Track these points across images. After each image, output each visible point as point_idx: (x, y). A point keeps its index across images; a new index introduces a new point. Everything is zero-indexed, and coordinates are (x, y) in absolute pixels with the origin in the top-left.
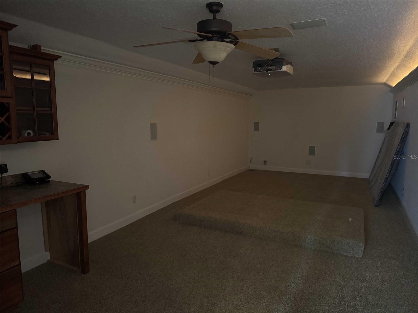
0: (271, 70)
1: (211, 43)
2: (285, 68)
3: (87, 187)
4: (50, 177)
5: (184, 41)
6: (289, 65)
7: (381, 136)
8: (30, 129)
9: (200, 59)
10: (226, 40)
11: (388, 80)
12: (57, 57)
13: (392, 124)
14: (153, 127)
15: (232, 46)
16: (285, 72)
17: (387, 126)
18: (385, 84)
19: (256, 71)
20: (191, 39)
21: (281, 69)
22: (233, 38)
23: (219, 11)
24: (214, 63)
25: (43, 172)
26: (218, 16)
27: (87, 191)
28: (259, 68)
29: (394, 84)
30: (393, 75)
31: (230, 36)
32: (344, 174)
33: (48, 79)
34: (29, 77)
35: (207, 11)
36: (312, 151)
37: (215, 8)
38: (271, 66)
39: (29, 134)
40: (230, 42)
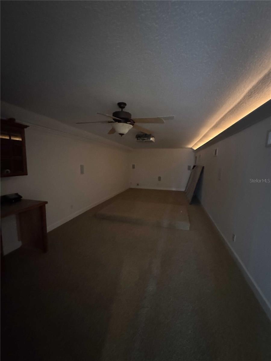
0: (145, 139)
1: (121, 124)
2: (152, 139)
3: (46, 203)
4: (21, 197)
5: (103, 122)
6: (153, 138)
7: (190, 172)
8: (9, 169)
9: (113, 131)
10: (128, 123)
11: (193, 146)
12: (26, 127)
13: (194, 166)
14: (82, 167)
15: (132, 126)
16: (151, 141)
17: (192, 167)
18: (191, 148)
19: (137, 140)
20: (109, 121)
21: (150, 139)
22: (132, 122)
23: (124, 107)
24: (122, 134)
25: (17, 194)
26: (124, 110)
27: (46, 205)
28: (139, 138)
29: (195, 148)
30: (196, 144)
31: (131, 121)
32: (174, 189)
33: (20, 139)
34: (8, 138)
35: (117, 107)
36: (160, 179)
37: (122, 106)
38: (145, 137)
39: (7, 172)
40: (130, 124)
